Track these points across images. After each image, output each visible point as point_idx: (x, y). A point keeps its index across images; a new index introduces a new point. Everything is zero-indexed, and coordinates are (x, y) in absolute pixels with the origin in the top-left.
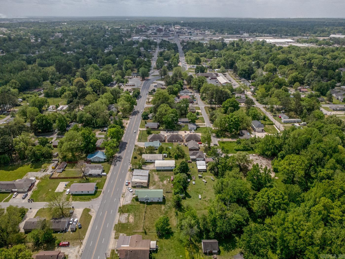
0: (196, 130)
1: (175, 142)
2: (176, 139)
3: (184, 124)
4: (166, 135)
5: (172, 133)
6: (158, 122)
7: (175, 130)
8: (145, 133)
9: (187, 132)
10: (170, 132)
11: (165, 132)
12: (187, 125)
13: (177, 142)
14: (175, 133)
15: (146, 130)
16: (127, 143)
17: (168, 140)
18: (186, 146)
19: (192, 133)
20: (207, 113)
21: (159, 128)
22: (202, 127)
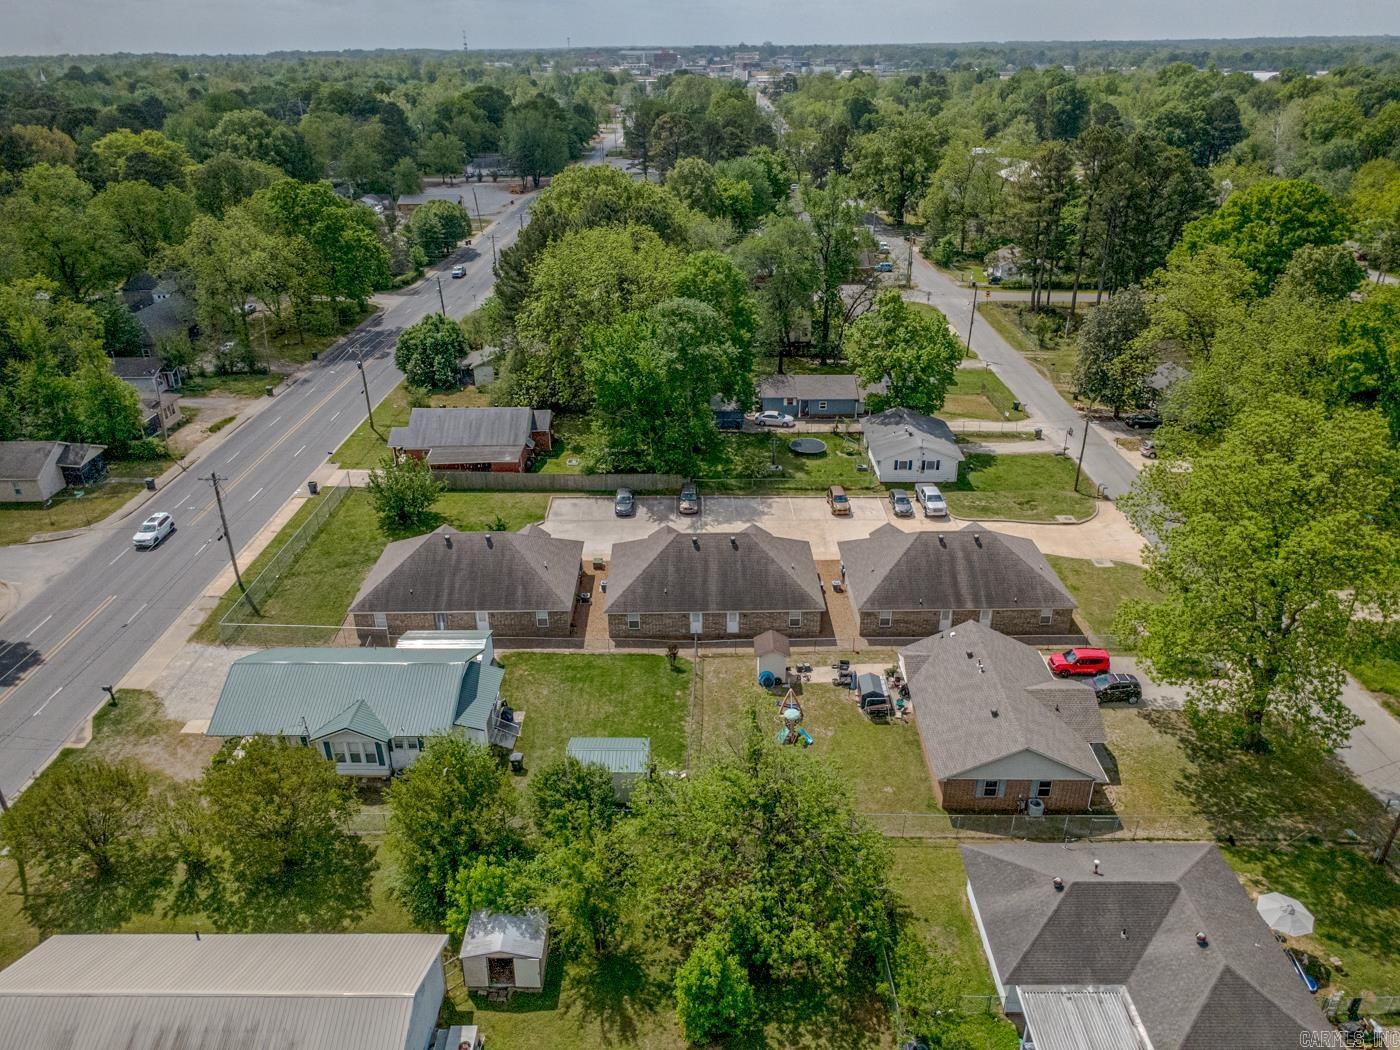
0: (962, 484)
1: (716, 636)
2: (732, 600)
3: (815, 428)
4: (597, 548)
5: (682, 525)
6: (542, 406)
7: (725, 490)
8: (368, 517)
9: (853, 503)
10: (663, 503)
11: (606, 508)
12: (856, 437)
13: (746, 637)
14: (722, 522)
15: (375, 488)
16: (35, 659)
17: (615, 619)
18: (877, 708)
19: (918, 525)
20: (1020, 347)
21: (550, 468)
22: (1014, 458)
